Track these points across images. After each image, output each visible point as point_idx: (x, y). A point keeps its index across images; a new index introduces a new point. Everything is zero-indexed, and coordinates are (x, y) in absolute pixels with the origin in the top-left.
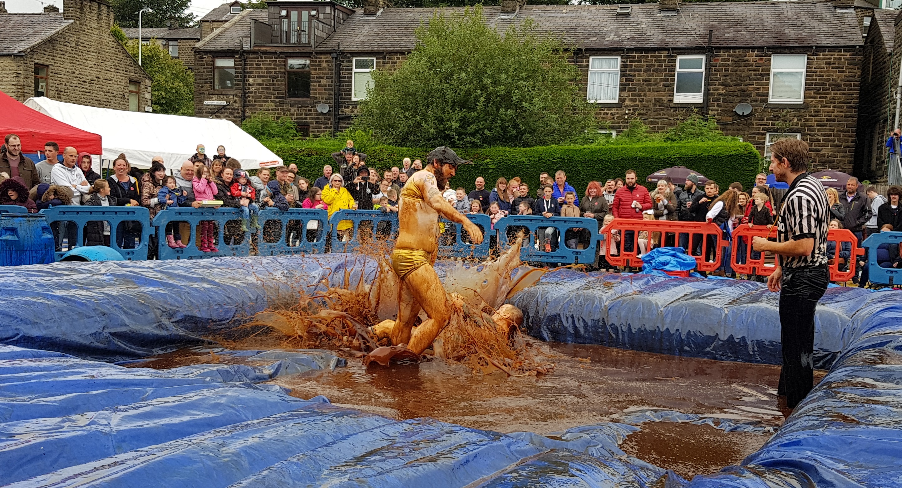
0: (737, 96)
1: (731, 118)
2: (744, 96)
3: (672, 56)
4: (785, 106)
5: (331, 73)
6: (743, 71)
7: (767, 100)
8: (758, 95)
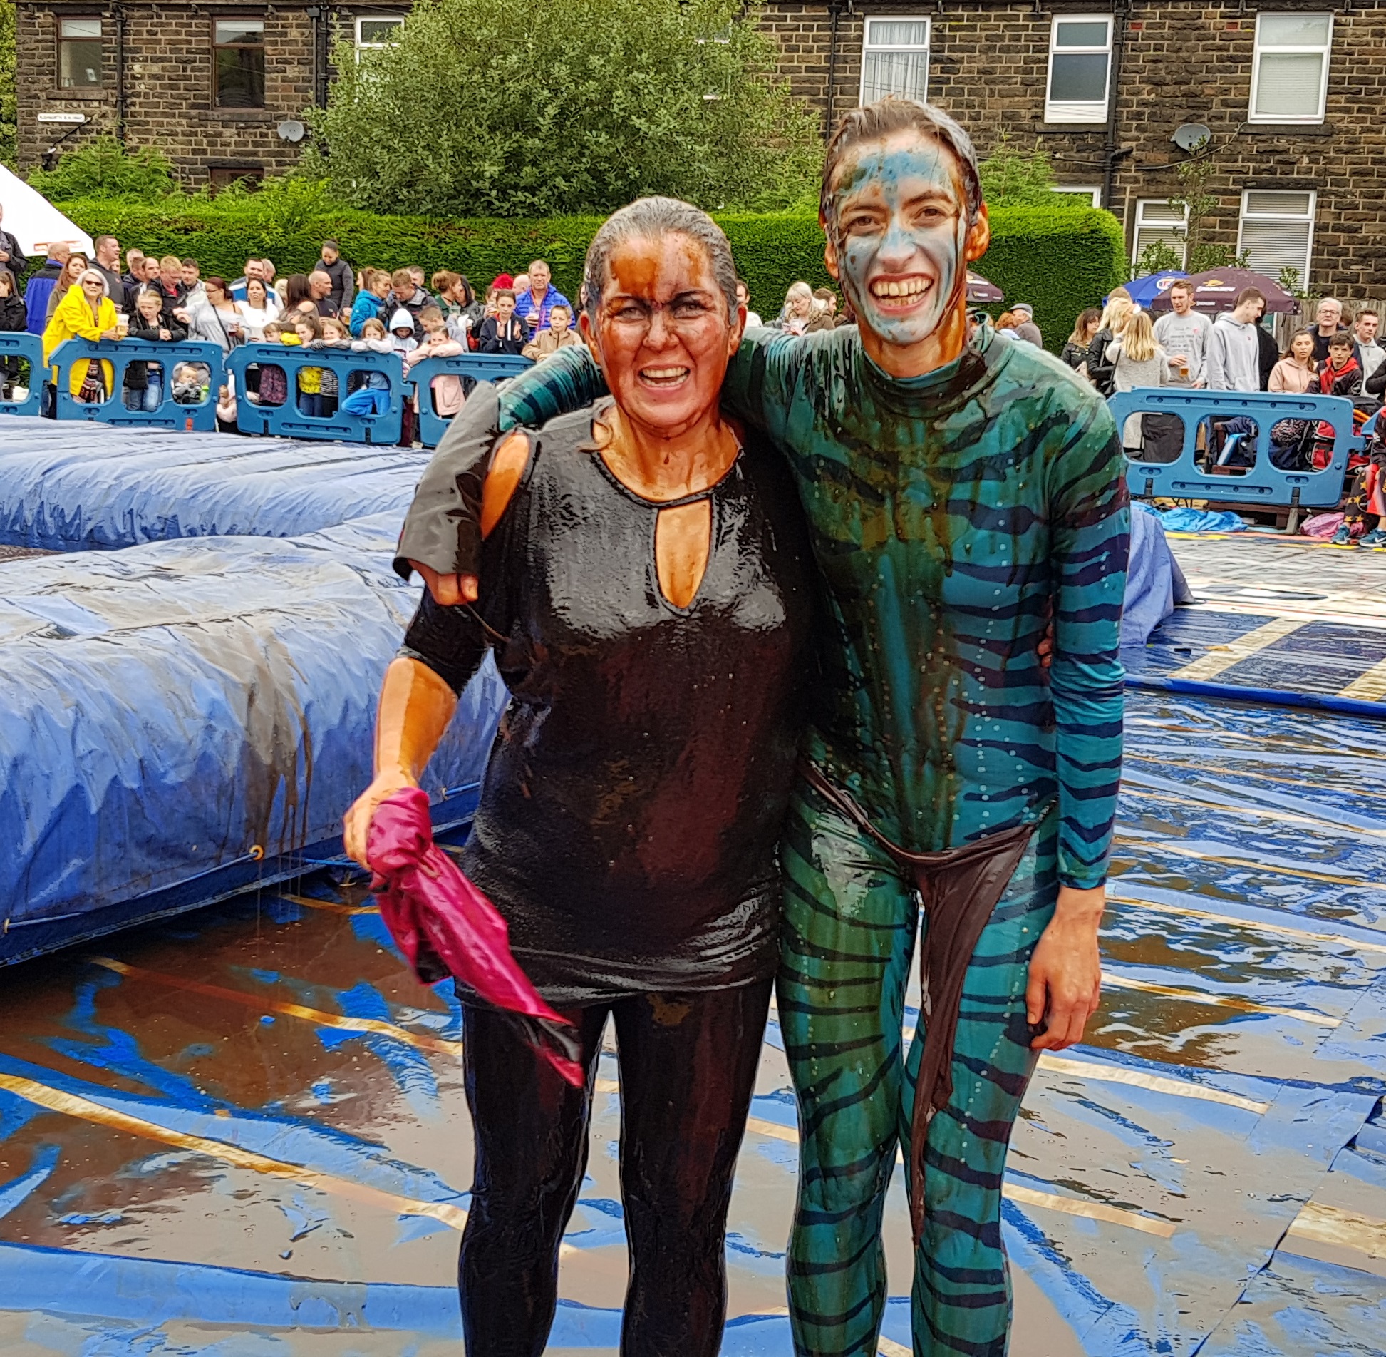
0: (1180, 106)
1: (1166, 157)
2: (1195, 108)
3: (1042, 17)
4: (1283, 130)
5: (310, 52)
6: (1193, 50)
7: (1245, 117)
8: (1225, 103)
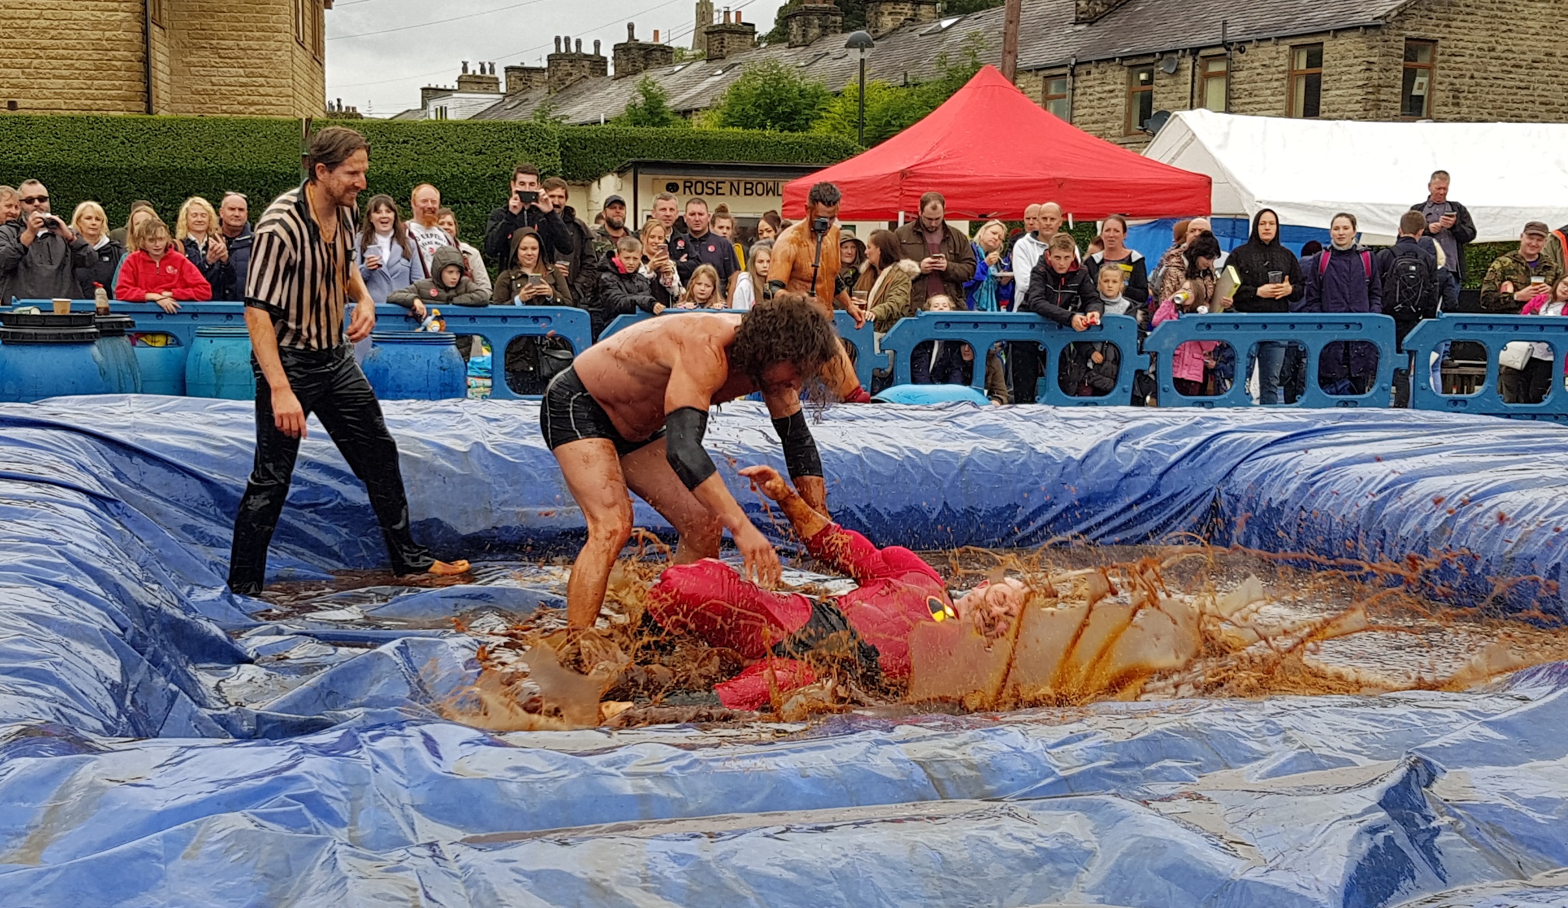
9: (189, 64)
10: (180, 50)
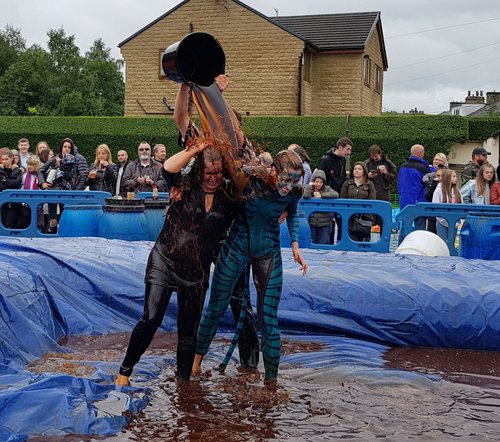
9: (319, 96)
10: (316, 90)
